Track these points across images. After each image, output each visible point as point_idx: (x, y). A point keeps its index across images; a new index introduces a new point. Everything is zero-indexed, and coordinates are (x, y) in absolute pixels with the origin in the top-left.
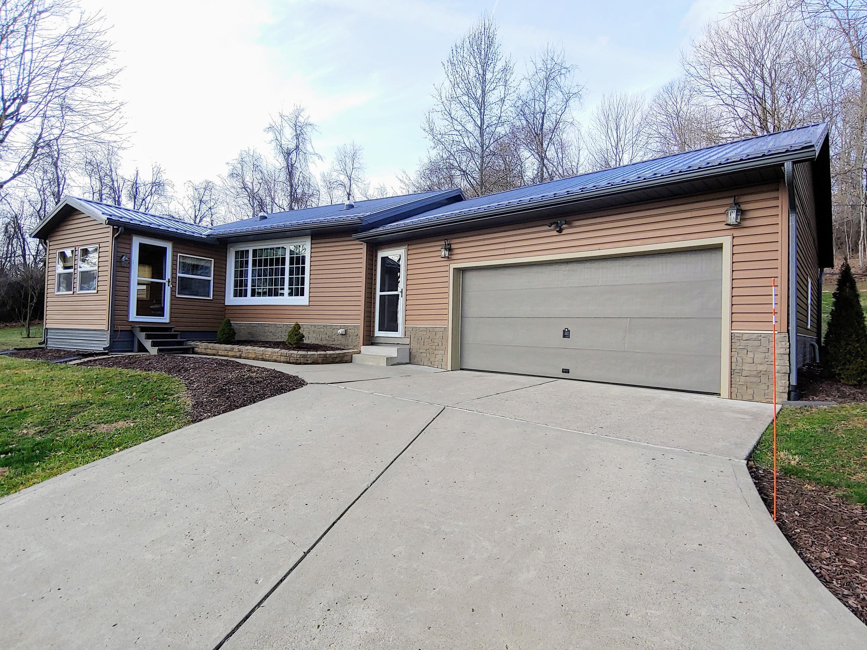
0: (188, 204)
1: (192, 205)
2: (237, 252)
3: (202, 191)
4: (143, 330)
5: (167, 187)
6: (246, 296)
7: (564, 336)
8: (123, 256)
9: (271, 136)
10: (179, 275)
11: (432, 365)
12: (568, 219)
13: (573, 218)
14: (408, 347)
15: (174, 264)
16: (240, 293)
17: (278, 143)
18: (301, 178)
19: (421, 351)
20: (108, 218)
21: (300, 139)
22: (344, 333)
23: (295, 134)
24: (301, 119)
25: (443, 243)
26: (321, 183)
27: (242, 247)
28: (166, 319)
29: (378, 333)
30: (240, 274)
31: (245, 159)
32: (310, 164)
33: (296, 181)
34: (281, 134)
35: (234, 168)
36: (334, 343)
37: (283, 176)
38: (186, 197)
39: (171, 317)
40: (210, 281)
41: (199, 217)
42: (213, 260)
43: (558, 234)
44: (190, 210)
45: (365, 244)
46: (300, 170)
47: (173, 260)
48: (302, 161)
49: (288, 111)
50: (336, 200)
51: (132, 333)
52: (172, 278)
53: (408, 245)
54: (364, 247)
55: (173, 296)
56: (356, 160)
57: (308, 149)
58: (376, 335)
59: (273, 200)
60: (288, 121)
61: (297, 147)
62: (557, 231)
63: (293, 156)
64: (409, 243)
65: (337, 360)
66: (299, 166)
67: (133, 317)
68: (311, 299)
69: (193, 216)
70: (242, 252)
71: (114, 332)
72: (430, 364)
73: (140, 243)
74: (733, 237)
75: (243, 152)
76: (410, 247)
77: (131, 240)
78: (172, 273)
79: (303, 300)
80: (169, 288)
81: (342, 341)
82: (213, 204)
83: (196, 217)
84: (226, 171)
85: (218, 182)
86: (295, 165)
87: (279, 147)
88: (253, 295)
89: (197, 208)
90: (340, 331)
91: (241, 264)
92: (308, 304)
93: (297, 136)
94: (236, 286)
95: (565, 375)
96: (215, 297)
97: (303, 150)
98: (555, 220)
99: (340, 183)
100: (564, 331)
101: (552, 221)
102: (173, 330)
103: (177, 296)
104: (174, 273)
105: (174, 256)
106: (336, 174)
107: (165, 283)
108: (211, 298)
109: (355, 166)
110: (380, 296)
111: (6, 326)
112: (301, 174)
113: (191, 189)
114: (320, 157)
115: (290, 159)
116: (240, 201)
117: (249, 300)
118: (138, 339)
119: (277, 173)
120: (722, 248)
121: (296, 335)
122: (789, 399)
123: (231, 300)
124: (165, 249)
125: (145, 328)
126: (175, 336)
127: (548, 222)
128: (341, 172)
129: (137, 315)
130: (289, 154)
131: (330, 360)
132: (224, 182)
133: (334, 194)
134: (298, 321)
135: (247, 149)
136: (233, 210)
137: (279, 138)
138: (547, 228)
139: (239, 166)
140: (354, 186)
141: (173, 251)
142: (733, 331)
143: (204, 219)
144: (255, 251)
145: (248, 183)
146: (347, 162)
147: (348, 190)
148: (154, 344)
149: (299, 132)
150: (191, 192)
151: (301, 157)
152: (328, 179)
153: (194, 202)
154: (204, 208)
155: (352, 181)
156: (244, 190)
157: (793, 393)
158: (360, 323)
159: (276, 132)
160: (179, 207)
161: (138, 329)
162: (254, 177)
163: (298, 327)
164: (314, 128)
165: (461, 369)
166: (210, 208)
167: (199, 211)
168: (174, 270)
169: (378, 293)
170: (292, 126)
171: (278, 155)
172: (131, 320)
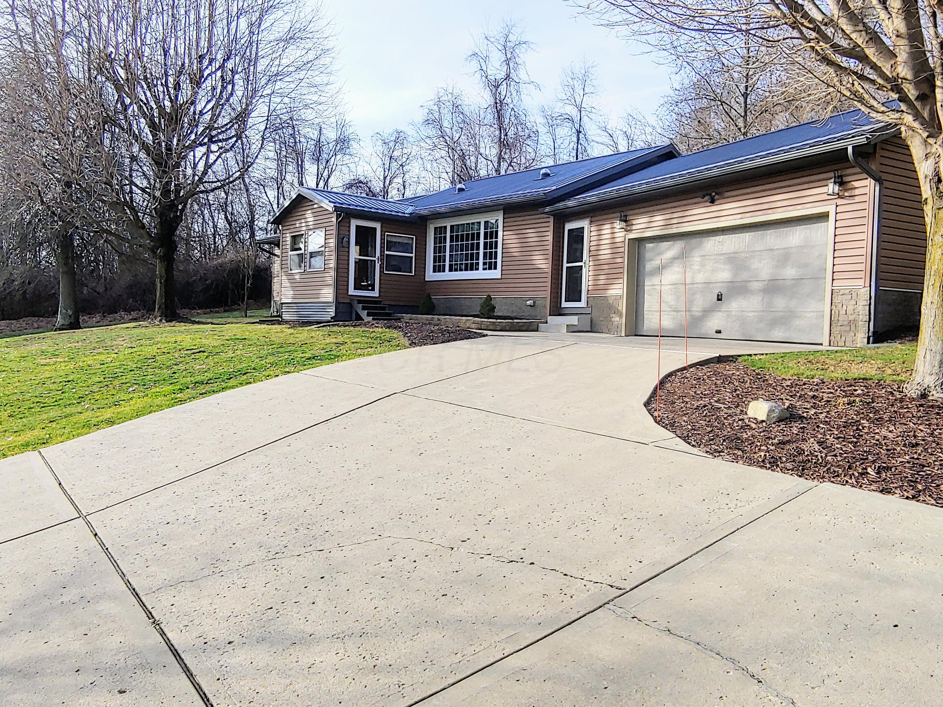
0: (376, 163)
1: (381, 163)
2: (436, 228)
3: (392, 144)
4: (359, 302)
5: (352, 142)
6: (444, 271)
7: (718, 300)
8: (344, 237)
9: (474, 65)
10: (386, 252)
11: (609, 332)
12: (720, 190)
13: (724, 189)
14: (590, 316)
15: (382, 243)
16: (438, 269)
17: (483, 74)
18: (513, 119)
19: (601, 319)
20: (334, 206)
21: (511, 65)
22: (532, 304)
23: (504, 58)
24: (511, 37)
25: (619, 214)
26: (540, 120)
27: (440, 223)
28: (376, 294)
29: (564, 304)
30: (439, 249)
31: (442, 99)
32: (523, 96)
33: (507, 121)
34: (487, 62)
35: (431, 112)
36: (523, 314)
37: (490, 117)
38: (374, 153)
39: (380, 292)
40: (412, 257)
41: (388, 178)
42: (414, 237)
43: (711, 204)
44: (379, 169)
45: (552, 218)
46: (511, 106)
47: (381, 239)
48: (514, 93)
49: (496, 31)
50: (561, 141)
51: (350, 305)
52: (381, 255)
53: (591, 217)
54: (551, 219)
55: (381, 272)
56: (588, 81)
57: (521, 78)
58: (562, 306)
59: (477, 147)
60: (495, 43)
61: (508, 77)
62: (710, 202)
63: (503, 88)
64: (591, 215)
65: (524, 329)
66: (509, 101)
67: (352, 291)
68: (504, 272)
69: (382, 178)
70: (441, 227)
71: (338, 303)
72: (608, 332)
73: (356, 226)
74: (837, 206)
75: (440, 90)
76: (593, 219)
77: (349, 223)
78: (381, 252)
79: (495, 274)
80: (379, 265)
81: (531, 311)
82: (404, 160)
83: (385, 178)
84: (420, 116)
85: (410, 131)
86: (505, 101)
87: (484, 78)
88: (450, 270)
89: (387, 166)
90: (529, 303)
91: (440, 240)
92: (500, 277)
93: (507, 62)
94: (435, 262)
95: (719, 335)
96: (416, 273)
97: (515, 79)
98: (709, 192)
99: (566, 116)
100: (718, 295)
101: (704, 193)
102: (382, 303)
103: (385, 272)
104: (382, 252)
105: (382, 235)
106: (560, 104)
107: (375, 261)
108: (413, 274)
109: (587, 90)
110: (567, 268)
111: (211, 311)
112: (513, 112)
113: (380, 143)
114: (538, 87)
115: (498, 94)
116: (438, 154)
117: (447, 275)
118: (356, 312)
119: (482, 112)
120: (828, 216)
121: (487, 306)
122: (868, 343)
123: (431, 275)
124: (375, 229)
125: (362, 301)
126: (384, 308)
127: (700, 194)
128: (567, 102)
129: (355, 289)
130: (497, 87)
131: (517, 328)
132: (418, 131)
133: (557, 134)
134: (491, 294)
135: (445, 86)
136: (429, 166)
137: (484, 68)
138: (699, 199)
139: (436, 107)
140: (585, 119)
141: (382, 231)
142: (833, 288)
143: (395, 180)
144: (452, 227)
145: (446, 129)
146: (576, 86)
147: (577, 126)
148: (368, 315)
149: (509, 56)
150: (380, 148)
151: (512, 89)
152: (549, 113)
153: (383, 160)
154: (394, 165)
155: (583, 113)
156: (441, 139)
157: (871, 339)
158: (547, 294)
159: (481, 60)
160: (367, 167)
161: (356, 302)
162: (454, 120)
163: (489, 298)
164: (529, 47)
165: (636, 335)
166: (401, 165)
167: (389, 170)
168: (382, 247)
169: (565, 265)
170: (500, 48)
171: (483, 90)
172: (350, 294)
